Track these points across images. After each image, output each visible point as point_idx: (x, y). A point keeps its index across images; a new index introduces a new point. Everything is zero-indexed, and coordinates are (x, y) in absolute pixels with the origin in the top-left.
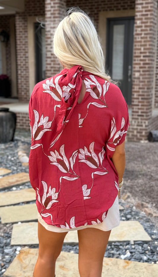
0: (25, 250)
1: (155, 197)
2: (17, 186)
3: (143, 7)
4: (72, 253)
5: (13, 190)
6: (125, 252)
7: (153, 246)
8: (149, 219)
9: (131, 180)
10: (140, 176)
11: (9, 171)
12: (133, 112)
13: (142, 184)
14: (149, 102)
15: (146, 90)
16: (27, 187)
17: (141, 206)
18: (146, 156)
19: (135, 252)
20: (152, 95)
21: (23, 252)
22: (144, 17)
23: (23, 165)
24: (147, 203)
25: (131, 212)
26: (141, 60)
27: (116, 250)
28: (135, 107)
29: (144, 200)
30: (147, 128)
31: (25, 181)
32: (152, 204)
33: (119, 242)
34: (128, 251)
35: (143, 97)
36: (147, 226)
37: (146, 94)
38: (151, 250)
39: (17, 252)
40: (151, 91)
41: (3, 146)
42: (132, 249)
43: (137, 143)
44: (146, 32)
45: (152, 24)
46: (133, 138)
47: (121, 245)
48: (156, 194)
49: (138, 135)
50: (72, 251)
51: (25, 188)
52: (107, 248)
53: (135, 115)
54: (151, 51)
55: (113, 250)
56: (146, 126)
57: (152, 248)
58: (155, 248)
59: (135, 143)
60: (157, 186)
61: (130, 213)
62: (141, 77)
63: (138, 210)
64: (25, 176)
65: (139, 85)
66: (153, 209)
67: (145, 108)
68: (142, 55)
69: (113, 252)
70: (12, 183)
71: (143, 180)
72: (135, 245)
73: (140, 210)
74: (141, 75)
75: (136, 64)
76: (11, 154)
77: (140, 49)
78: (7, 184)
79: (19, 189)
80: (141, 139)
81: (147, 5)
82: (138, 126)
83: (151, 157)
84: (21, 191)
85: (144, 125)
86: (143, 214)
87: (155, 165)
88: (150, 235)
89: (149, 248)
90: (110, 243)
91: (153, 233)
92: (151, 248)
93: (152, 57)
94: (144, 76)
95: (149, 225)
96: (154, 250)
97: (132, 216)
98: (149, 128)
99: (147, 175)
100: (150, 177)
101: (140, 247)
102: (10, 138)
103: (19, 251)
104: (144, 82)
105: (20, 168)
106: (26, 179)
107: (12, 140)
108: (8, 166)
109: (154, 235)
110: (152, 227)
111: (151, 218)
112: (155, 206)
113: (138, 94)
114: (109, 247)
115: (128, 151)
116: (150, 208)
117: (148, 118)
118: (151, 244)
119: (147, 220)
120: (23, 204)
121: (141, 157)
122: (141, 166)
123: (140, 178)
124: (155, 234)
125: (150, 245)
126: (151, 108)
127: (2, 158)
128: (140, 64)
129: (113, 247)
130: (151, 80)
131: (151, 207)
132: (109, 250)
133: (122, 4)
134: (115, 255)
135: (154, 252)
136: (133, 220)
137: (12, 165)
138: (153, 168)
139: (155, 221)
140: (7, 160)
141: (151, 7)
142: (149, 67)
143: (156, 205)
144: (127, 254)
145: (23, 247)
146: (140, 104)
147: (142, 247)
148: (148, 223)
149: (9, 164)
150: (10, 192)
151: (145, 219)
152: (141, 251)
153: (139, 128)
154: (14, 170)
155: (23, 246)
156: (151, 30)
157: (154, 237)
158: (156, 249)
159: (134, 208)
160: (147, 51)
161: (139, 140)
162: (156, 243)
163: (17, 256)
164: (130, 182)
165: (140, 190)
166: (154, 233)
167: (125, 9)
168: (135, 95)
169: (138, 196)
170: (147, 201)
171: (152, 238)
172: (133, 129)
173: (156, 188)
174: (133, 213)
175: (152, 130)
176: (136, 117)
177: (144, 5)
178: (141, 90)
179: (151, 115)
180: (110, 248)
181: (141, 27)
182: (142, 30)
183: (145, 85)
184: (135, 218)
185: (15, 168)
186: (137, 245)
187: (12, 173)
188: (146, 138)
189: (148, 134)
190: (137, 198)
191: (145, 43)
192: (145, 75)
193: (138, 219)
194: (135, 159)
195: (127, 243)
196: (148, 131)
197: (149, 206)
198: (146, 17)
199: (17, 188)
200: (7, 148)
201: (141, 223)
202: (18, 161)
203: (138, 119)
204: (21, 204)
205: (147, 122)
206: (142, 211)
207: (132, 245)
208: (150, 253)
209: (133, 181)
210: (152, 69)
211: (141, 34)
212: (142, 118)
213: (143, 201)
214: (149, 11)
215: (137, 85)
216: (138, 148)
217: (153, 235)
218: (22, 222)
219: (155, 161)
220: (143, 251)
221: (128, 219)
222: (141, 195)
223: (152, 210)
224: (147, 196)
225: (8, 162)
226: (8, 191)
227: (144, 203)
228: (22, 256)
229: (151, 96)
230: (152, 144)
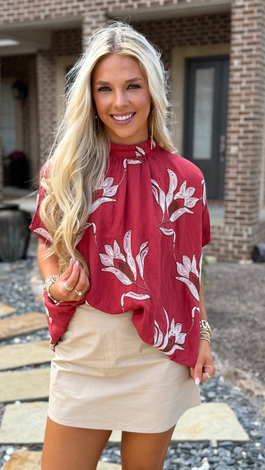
0: (20, 454)
1: (260, 359)
2: (23, 336)
3: (243, 38)
4: (105, 462)
5: (14, 343)
6: (201, 461)
7: (251, 451)
8: (247, 400)
9: (219, 329)
10: (235, 322)
11: (12, 310)
12: (227, 212)
13: (237, 335)
14: (253, 196)
15: (248, 175)
16: (38, 338)
17: (233, 376)
18: (247, 288)
19: (217, 462)
20: (259, 183)
21: (16, 458)
22: (245, 55)
23: (37, 299)
24: (244, 370)
25: (215, 387)
26: (241, 126)
27: (184, 457)
28: (230, 204)
29: (239, 365)
30: (251, 239)
31: (36, 327)
32: (254, 372)
33: (190, 442)
34: (205, 459)
35: (243, 187)
36: (244, 413)
37: (248, 182)
38: (248, 458)
39: (7, 458)
40: (256, 178)
41: (6, 267)
42: (214, 455)
43: (233, 265)
44: (249, 79)
45: (259, 66)
46: (227, 256)
47: (194, 448)
48: (261, 354)
49: (236, 251)
50: (106, 457)
51: (35, 339)
52: (169, 453)
53: (230, 218)
54: (258, 110)
55: (178, 456)
56: (249, 236)
57: (249, 454)
58: (255, 455)
59: (229, 265)
60: (264, 340)
61: (214, 389)
62: (241, 155)
63: (228, 383)
64: (38, 318)
65: (237, 167)
66: (254, 381)
67: (247, 205)
68: (242, 117)
69: (178, 460)
70: (15, 330)
71: (240, 328)
72: (220, 449)
73: (232, 382)
74: (240, 150)
75: (233, 132)
76: (19, 281)
77: (239, 107)
78: (5, 333)
79: (24, 341)
80: (240, 258)
81: (250, 34)
82: (235, 235)
83: (256, 289)
84: (29, 345)
85: (245, 234)
86: (237, 390)
87: (262, 302)
88: (247, 430)
89: (244, 454)
90: (175, 445)
91: (253, 427)
92: (247, 454)
93: (260, 120)
94: (246, 153)
95: (246, 412)
96: (253, 458)
97: (217, 394)
98: (254, 240)
99: (247, 321)
100: (252, 323)
101: (228, 453)
102: (20, 254)
103: (10, 455)
104: (245, 162)
105: (31, 304)
106: (38, 324)
107: (24, 257)
108: (12, 300)
109: (255, 430)
110: (252, 414)
111: (250, 399)
112: (258, 377)
113: (235, 181)
114: (172, 452)
115: (217, 278)
116: (250, 381)
117: (252, 222)
118: (250, 447)
119: (244, 402)
120: (29, 368)
121: (237, 288)
122: (237, 303)
123: (234, 326)
124: (257, 427)
125: (246, 450)
126: (257, 206)
127: (3, 287)
128: (238, 132)
129: (179, 451)
130: (258, 158)
131: (252, 379)
132: (171, 456)
133: (210, 35)
134: (182, 467)
135: (253, 463)
136: (219, 402)
137: (19, 300)
138: (258, 308)
139: (258, 403)
140: (11, 290)
141: (258, 37)
142: (254, 138)
143: (261, 374)
144: (203, 465)
145: (18, 449)
146: (239, 199)
147: (232, 452)
148: (245, 408)
149: (14, 298)
150: (8, 347)
151: (239, 399)
152: (229, 459)
153: (237, 239)
154: (21, 308)
155: (19, 447)
156: (257, 75)
157: (254, 433)
158: (257, 457)
159: (222, 379)
160: (251, 110)
161: (237, 259)
162: (258, 445)
163: (5, 464)
164: (216, 333)
165: (233, 347)
166: (254, 425)
167: (215, 42)
168: (231, 184)
169: (229, 358)
170: (245, 367)
171: (250, 436)
172: (226, 240)
173: (262, 343)
174: (219, 389)
175: (259, 242)
176: (232, 220)
177: (246, 34)
178: (240, 176)
179: (257, 217)
180: (174, 454)
181: (241, 70)
182: (242, 76)
183: (247, 167)
184: (222, 398)
185: (23, 305)
186: (223, 449)
187: (18, 313)
188: (249, 256)
189: (251, 250)
190: (227, 362)
191: (247, 98)
192: (247, 150)
193: (228, 399)
194: (228, 292)
195: (206, 444)
196: (253, 244)
197: (248, 375)
198: (250, 53)
199: (21, 339)
200: (13, 271)
201: (232, 406)
202: (29, 292)
203: (234, 224)
204: (25, 368)
205: (250, 230)
206: (236, 385)
207: (214, 448)
208: (245, 465)
209: (222, 330)
210: (259, 141)
211: (240, 82)
212: (242, 222)
213: (237, 367)
214: (254, 43)
215: (233, 167)
216: (234, 274)
217: (253, 429)
218: (22, 401)
219: (262, 296)
220: (234, 461)
221: (209, 400)
222: (235, 355)
223: (253, 384)
224: (245, 359)
225: (13, 294)
226: (6, 344)
227: (239, 371)
228: (14, 465)
229: (256, 186)
230: (258, 266)
